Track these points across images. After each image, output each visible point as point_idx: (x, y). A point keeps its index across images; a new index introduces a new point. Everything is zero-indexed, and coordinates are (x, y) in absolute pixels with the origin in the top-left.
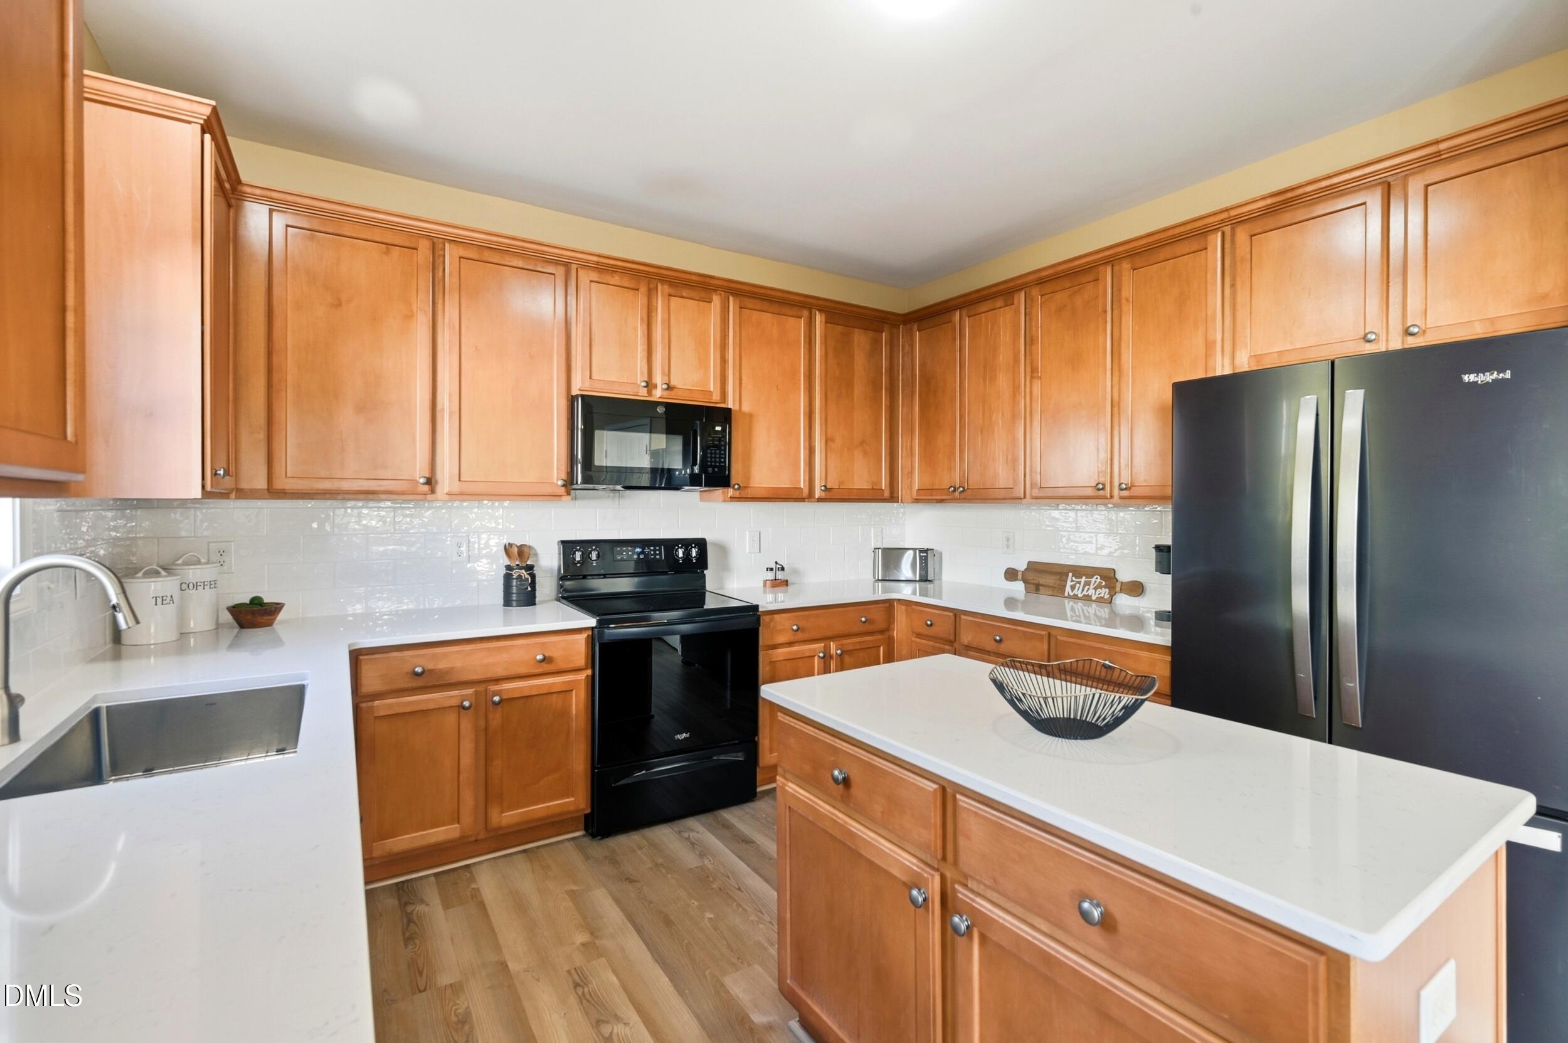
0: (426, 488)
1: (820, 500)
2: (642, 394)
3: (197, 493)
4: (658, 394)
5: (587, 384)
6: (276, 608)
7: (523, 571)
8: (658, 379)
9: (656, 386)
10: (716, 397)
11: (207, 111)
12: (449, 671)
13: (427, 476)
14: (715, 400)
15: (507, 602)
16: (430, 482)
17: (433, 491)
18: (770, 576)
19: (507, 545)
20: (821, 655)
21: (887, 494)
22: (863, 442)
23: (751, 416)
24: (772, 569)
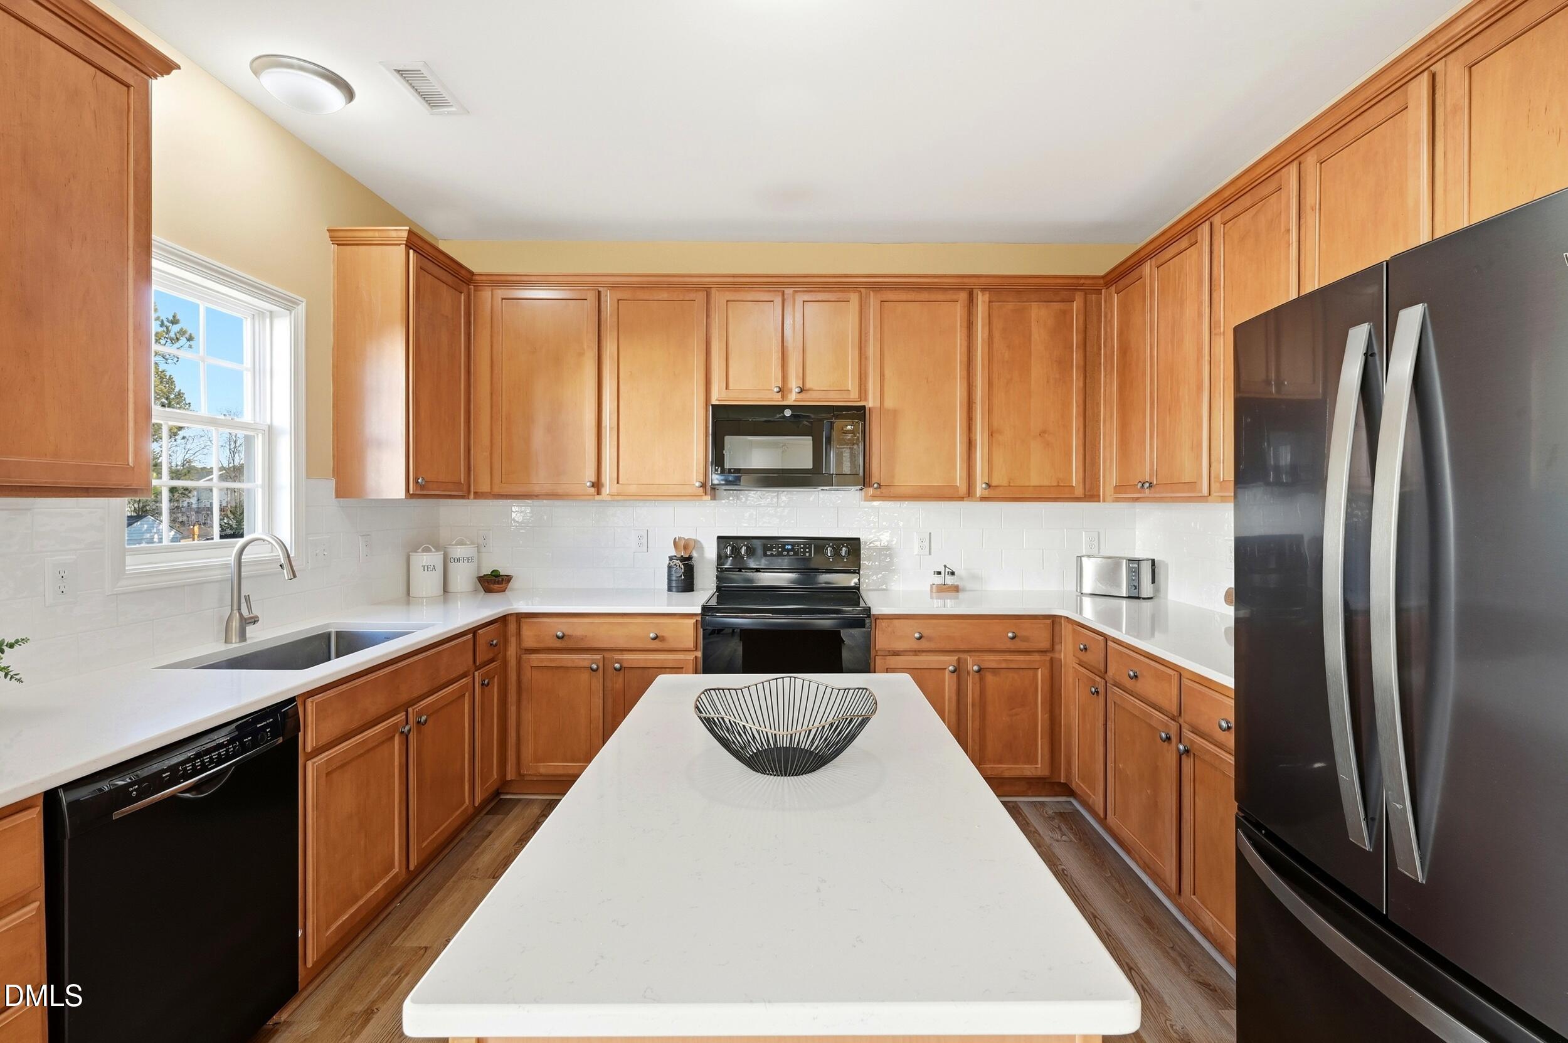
0: (592, 490)
1: (983, 499)
2: (775, 399)
3: (402, 494)
4: (792, 399)
5: (724, 394)
6: (508, 579)
7: (678, 561)
8: (794, 384)
9: (791, 391)
10: (854, 395)
11: (405, 234)
12: (582, 638)
13: (593, 480)
14: (851, 398)
15: (670, 589)
16: (597, 485)
17: (599, 493)
18: (939, 580)
19: (677, 539)
20: (951, 668)
21: (1079, 492)
22: (1043, 433)
23: (895, 413)
24: (939, 573)
